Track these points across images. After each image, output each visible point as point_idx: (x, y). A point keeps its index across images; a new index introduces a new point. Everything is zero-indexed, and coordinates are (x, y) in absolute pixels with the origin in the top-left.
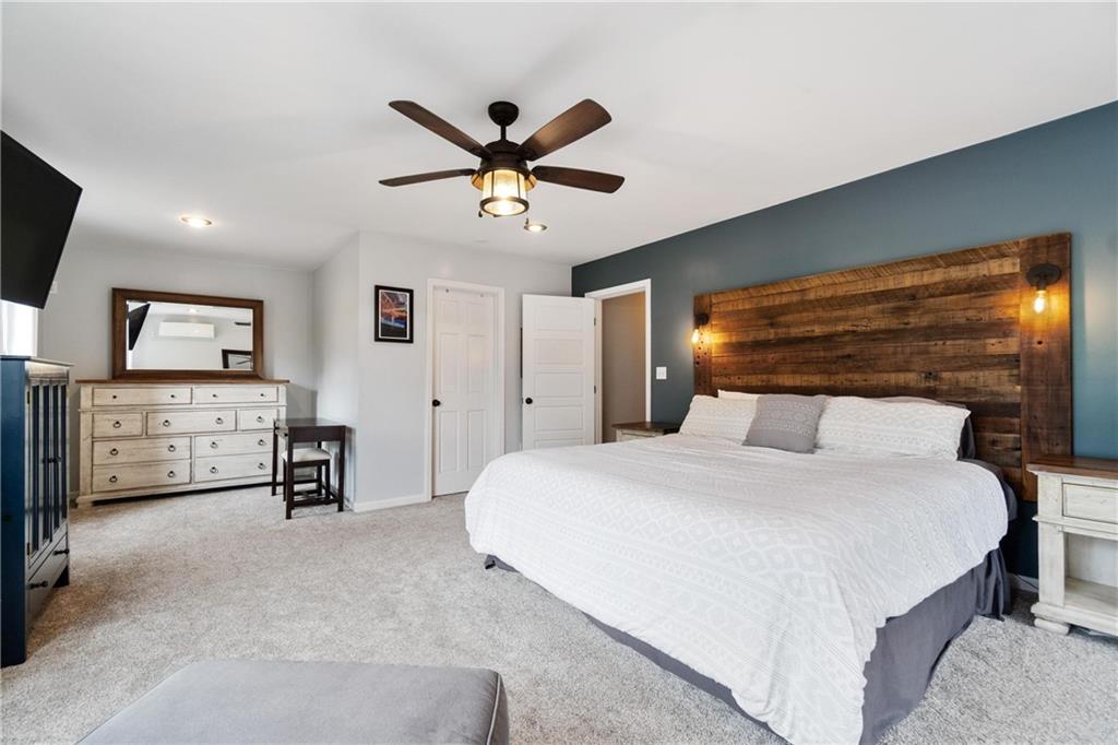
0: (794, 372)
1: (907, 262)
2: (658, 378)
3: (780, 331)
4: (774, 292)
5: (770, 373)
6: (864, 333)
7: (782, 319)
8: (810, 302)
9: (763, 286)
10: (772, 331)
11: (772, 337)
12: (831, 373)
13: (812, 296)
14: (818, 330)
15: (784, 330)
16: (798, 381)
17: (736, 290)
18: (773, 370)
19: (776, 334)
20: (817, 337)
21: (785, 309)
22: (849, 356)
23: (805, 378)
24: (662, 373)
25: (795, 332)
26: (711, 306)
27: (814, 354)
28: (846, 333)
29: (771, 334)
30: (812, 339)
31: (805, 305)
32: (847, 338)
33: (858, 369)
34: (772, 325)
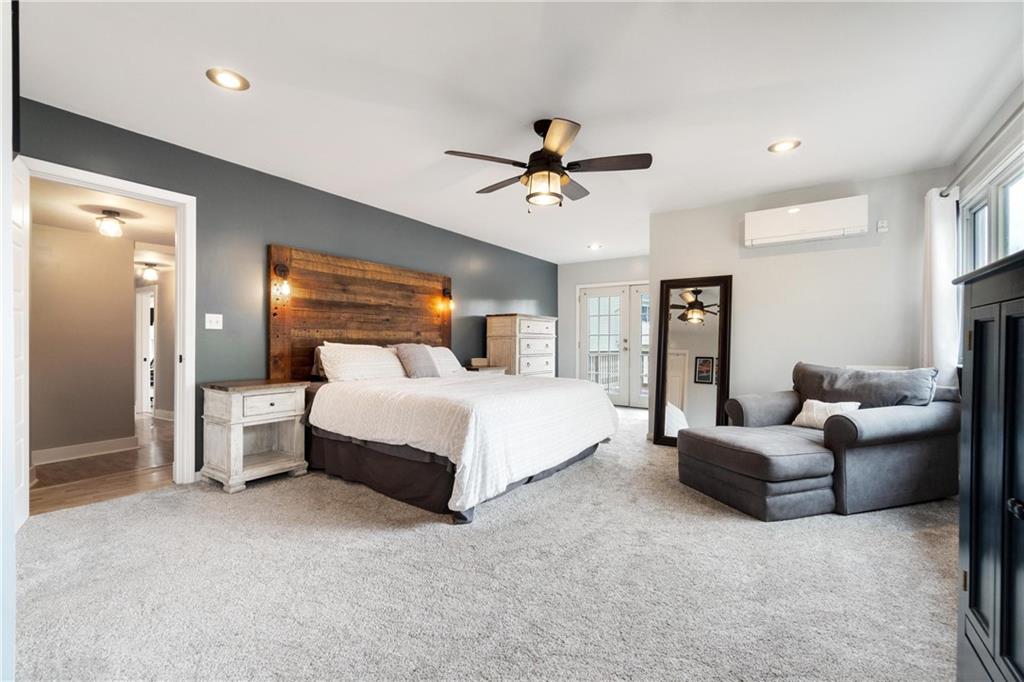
0: (359, 329)
1: (411, 271)
2: (208, 326)
3: (350, 296)
4: (346, 265)
5: (343, 328)
6: (395, 307)
7: (351, 288)
8: (369, 280)
9: (339, 258)
10: (345, 295)
11: (344, 300)
12: (378, 330)
13: (369, 276)
14: (373, 301)
15: (353, 296)
16: (360, 335)
17: (317, 254)
18: (344, 326)
19: (347, 298)
20: (372, 306)
21: (354, 280)
22: (388, 320)
23: (365, 333)
24: (214, 321)
25: (361, 299)
26: (291, 261)
27: (370, 317)
28: (387, 305)
29: (344, 298)
30: (369, 306)
31: (364, 281)
32: (387, 309)
33: (391, 329)
34: (344, 291)
